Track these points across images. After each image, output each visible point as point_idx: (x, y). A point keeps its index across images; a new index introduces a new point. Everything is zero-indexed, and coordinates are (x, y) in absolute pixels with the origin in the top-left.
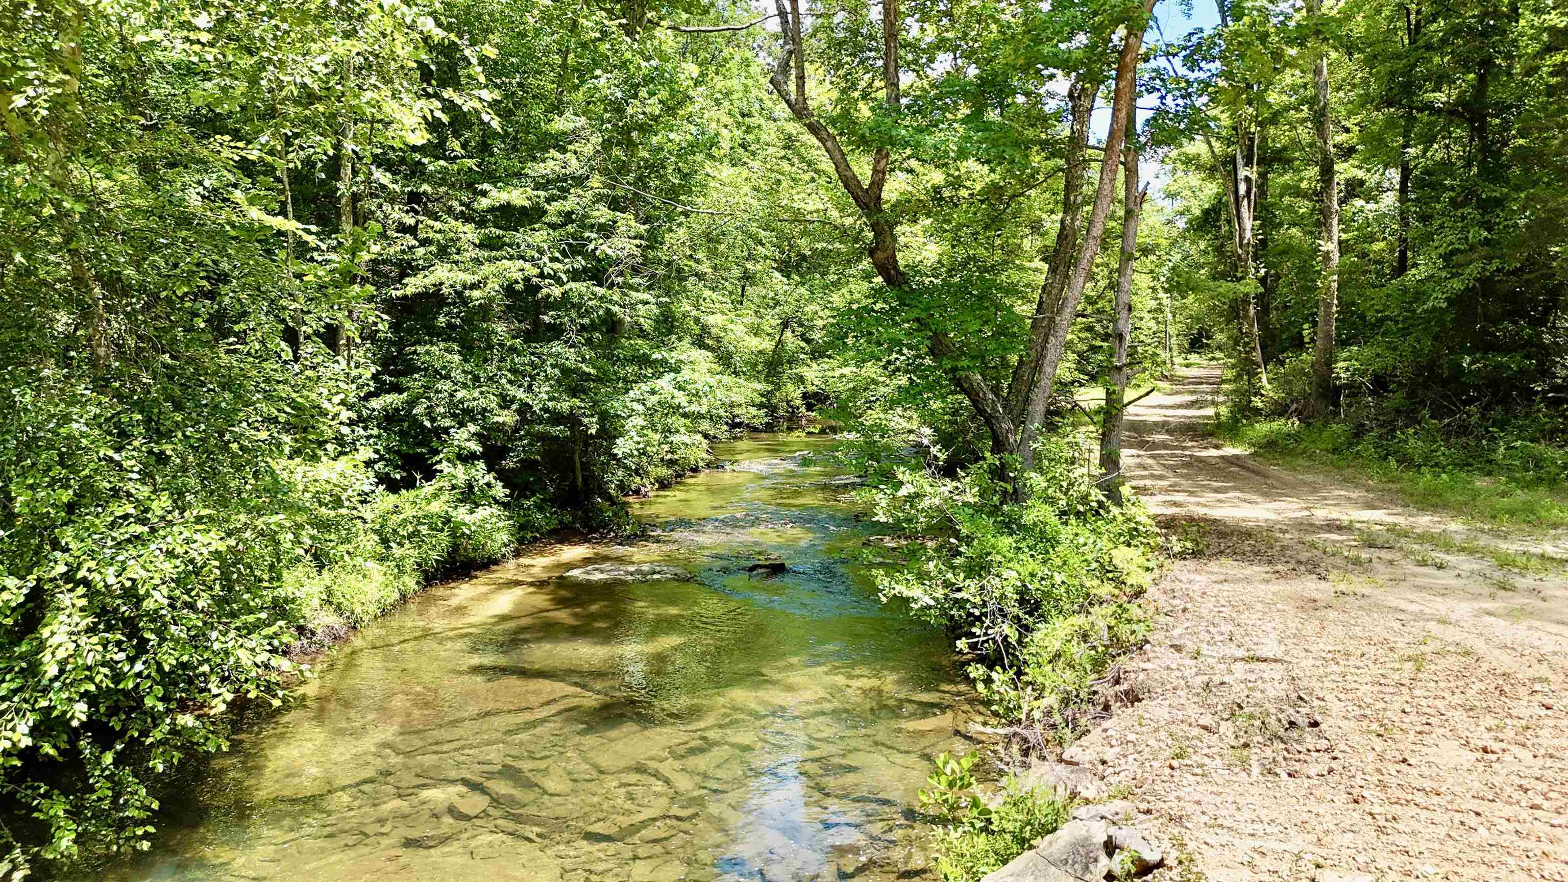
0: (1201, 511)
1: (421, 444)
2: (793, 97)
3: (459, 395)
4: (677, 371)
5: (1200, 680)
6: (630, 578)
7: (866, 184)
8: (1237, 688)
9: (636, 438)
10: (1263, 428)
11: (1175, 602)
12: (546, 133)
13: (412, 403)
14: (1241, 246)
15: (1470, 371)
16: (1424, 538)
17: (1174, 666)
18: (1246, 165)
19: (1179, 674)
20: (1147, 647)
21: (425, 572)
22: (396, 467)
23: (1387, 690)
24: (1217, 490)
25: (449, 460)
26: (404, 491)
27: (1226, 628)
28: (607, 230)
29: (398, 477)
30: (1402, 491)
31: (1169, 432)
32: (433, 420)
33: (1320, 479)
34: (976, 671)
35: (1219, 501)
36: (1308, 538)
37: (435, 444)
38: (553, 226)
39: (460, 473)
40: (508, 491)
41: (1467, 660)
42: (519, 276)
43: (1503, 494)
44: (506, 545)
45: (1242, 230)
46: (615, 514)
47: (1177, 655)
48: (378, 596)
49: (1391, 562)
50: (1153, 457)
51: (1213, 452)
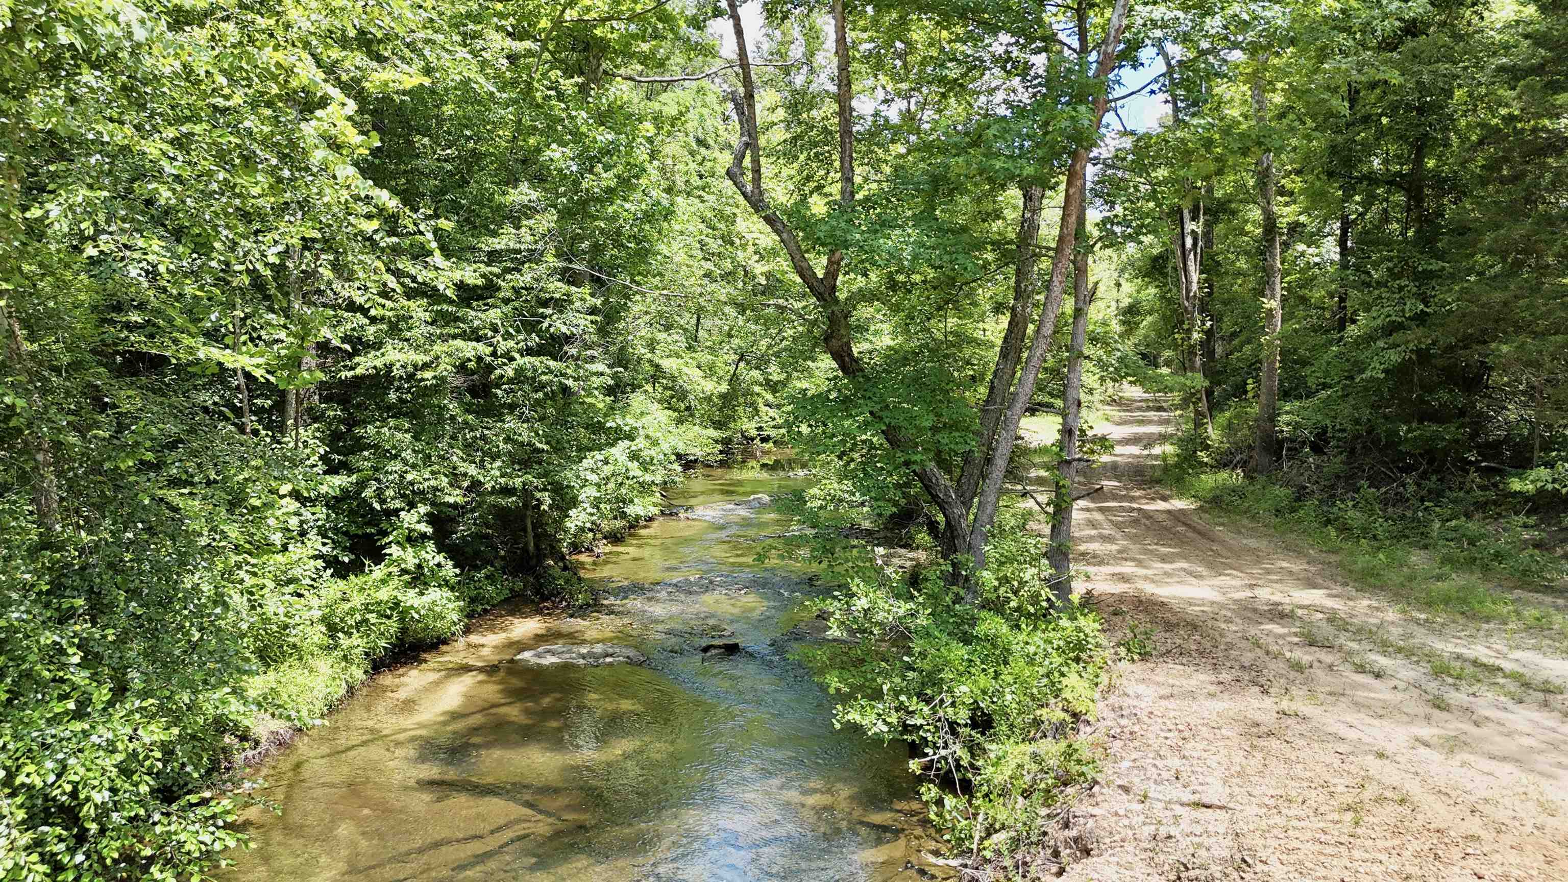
0: (1149, 589)
1: (369, 524)
2: (749, 188)
3: (409, 477)
4: (630, 437)
5: (1149, 830)
6: (582, 661)
7: (820, 274)
8: (1184, 842)
9: (590, 510)
10: (1209, 480)
11: (1124, 722)
12: (501, 207)
13: (362, 485)
14: (1188, 298)
15: (1406, 440)
16: (1363, 633)
17: (1121, 812)
18: (1193, 219)
19: (1126, 822)
20: (1096, 789)
21: (374, 661)
22: (344, 549)
23: (1329, 850)
24: (1164, 559)
25: (398, 543)
26: (352, 577)
27: (1175, 762)
28: (561, 305)
29: (346, 560)
30: (1340, 565)
31: (1117, 478)
32: (383, 502)
33: (1263, 544)
34: (930, 792)
35: (1167, 574)
36: (1253, 631)
37: (384, 525)
38: (506, 301)
39: (410, 558)
40: (457, 571)
41: (1406, 810)
42: (470, 354)
43: (1439, 578)
44: (455, 624)
45: (1189, 282)
46: (567, 581)
47: (1125, 796)
48: (326, 691)
49: (1330, 667)
50: (1101, 510)
51: (1161, 505)
